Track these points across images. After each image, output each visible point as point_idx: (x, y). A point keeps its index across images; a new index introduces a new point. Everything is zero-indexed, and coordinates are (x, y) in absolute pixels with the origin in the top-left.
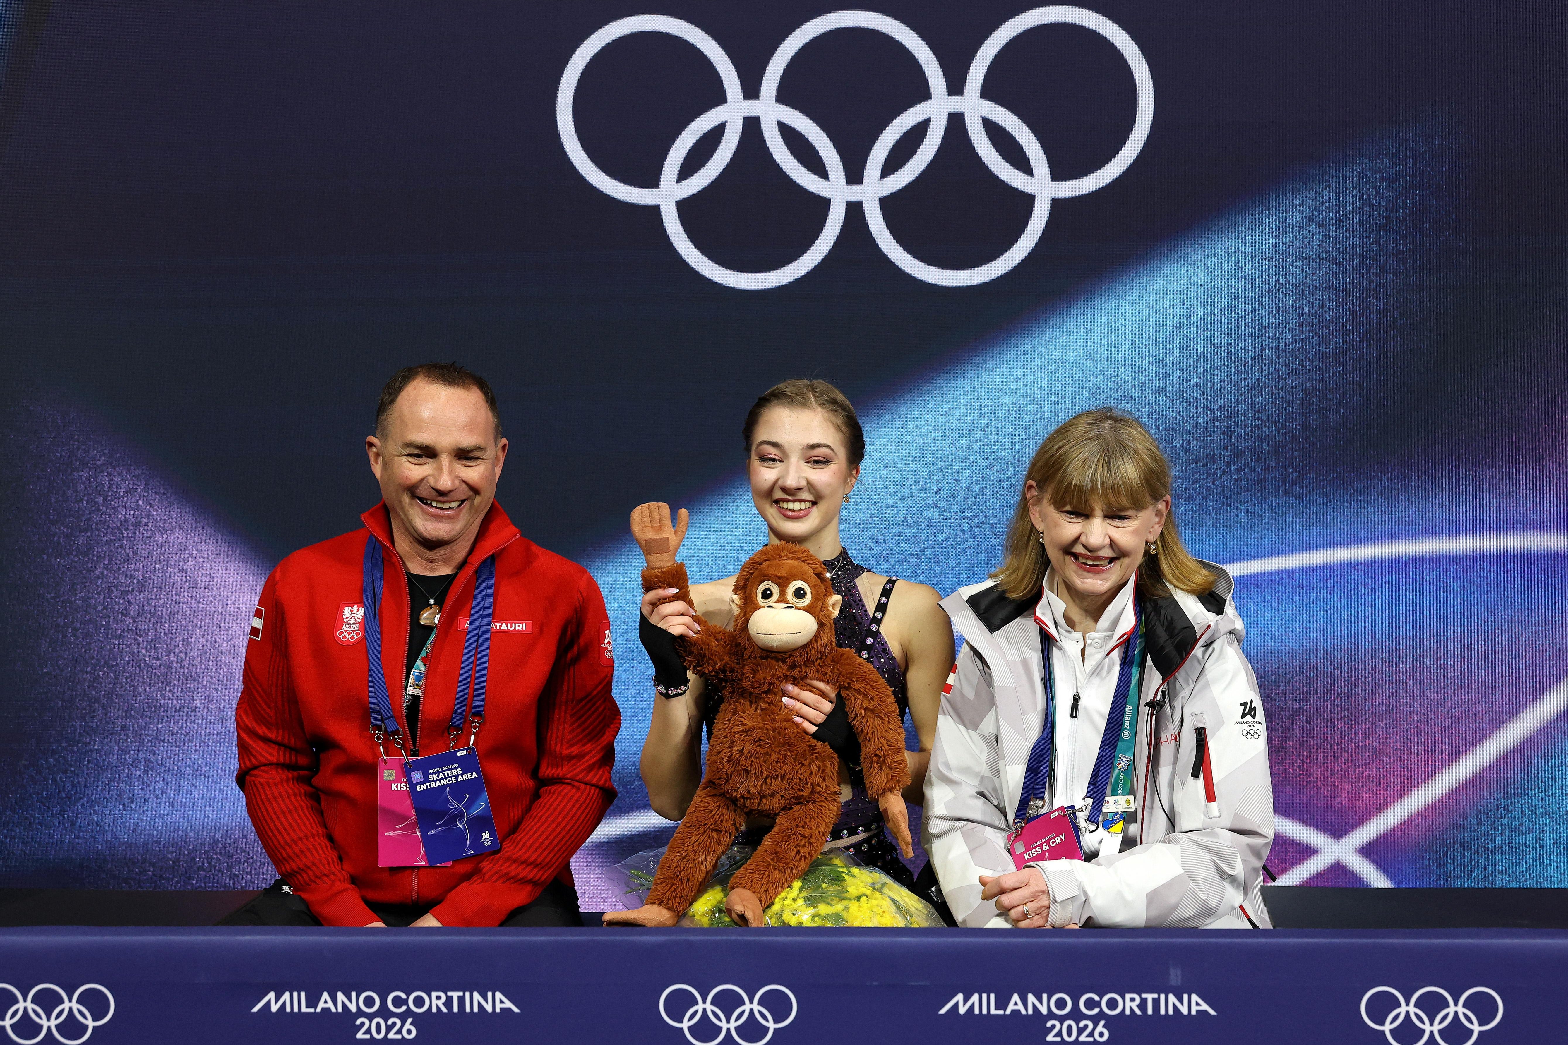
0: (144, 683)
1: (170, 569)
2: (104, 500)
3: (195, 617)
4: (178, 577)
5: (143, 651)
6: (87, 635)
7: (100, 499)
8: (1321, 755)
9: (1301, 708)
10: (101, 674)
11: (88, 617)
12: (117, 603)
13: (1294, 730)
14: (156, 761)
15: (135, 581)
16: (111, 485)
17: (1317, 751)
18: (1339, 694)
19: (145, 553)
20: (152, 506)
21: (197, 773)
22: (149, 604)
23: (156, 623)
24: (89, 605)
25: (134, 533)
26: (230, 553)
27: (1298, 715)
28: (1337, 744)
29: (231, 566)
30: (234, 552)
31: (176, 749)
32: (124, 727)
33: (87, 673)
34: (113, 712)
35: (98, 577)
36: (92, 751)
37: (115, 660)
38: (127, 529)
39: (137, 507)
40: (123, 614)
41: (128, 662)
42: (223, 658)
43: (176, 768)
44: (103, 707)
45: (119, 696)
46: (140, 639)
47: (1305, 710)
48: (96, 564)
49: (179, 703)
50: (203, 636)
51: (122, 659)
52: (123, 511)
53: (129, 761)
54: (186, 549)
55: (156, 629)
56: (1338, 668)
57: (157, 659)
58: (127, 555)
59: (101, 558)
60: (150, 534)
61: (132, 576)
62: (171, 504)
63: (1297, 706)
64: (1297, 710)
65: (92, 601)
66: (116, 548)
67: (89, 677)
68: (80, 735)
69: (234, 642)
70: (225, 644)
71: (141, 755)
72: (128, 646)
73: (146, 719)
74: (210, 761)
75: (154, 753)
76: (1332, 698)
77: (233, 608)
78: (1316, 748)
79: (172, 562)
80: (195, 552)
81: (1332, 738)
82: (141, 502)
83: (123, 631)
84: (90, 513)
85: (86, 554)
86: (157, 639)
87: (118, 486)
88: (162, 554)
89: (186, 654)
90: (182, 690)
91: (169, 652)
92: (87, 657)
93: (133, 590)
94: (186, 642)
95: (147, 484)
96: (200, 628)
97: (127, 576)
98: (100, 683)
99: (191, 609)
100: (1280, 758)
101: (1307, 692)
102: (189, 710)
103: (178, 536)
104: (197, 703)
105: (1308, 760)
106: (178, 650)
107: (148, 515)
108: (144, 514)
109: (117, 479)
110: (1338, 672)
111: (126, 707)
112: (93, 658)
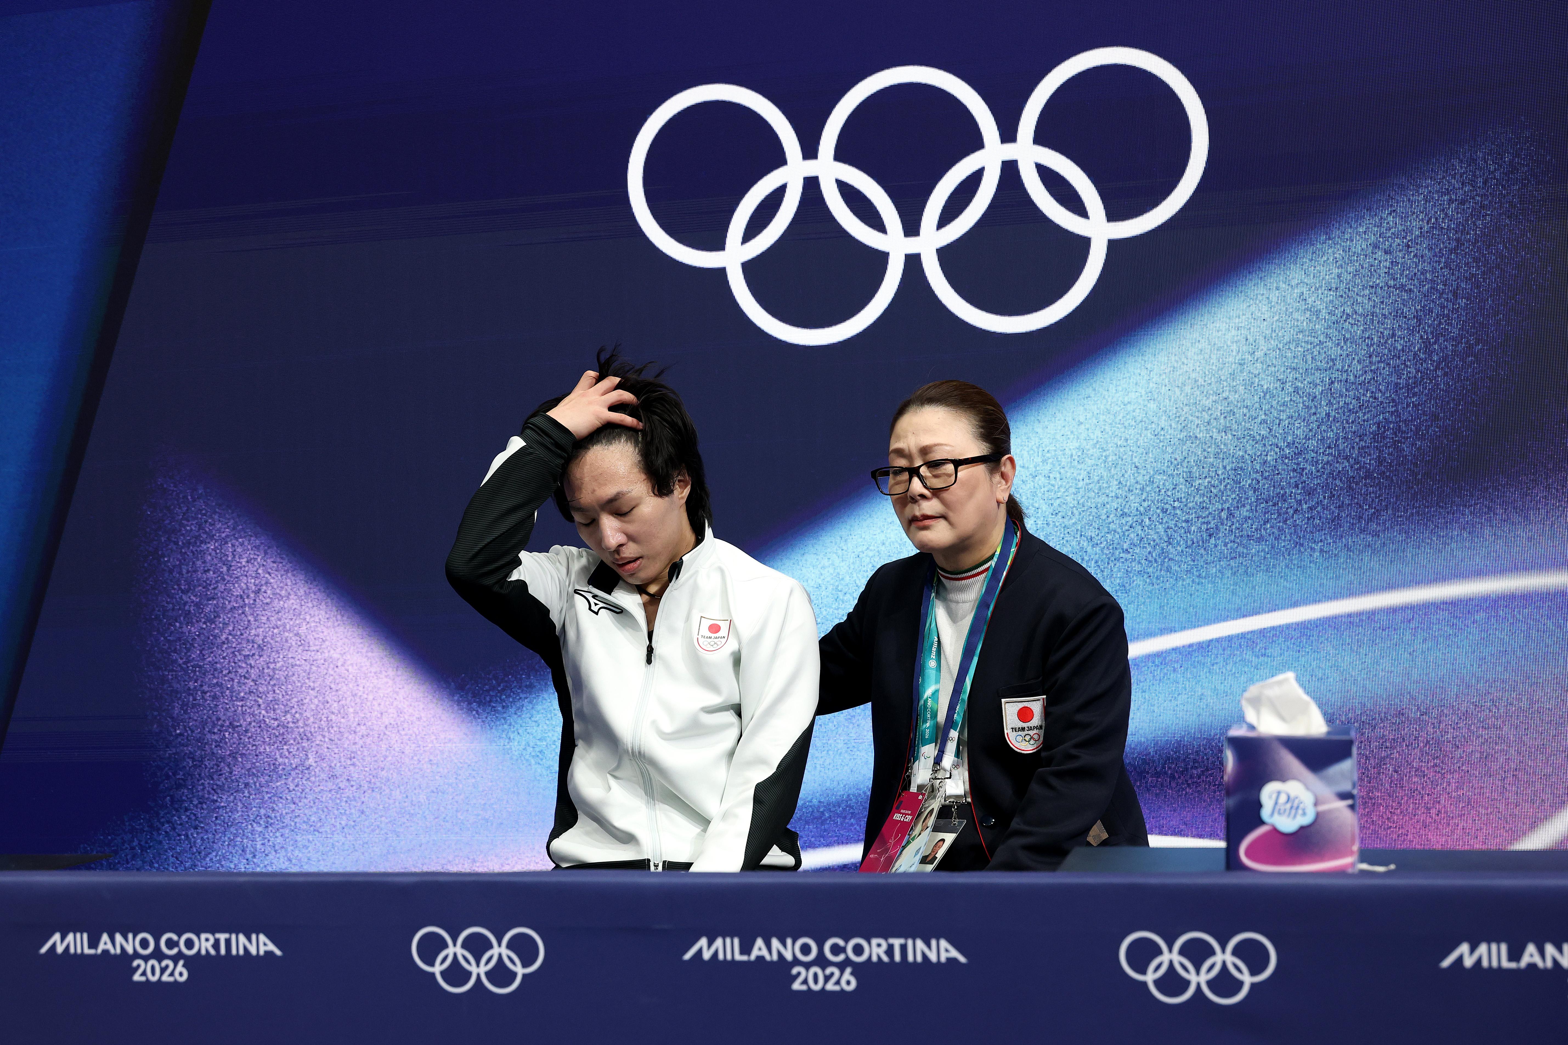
0: (264, 742)
1: (287, 634)
2: (228, 570)
3: (309, 678)
4: (293, 641)
5: (263, 712)
6: (215, 697)
7: (225, 569)
8: (1411, 806)
9: (1388, 756)
10: (227, 734)
11: (215, 681)
12: (240, 667)
13: (1381, 780)
14: (275, 817)
15: (256, 646)
16: (234, 556)
17: (1407, 801)
18: (1428, 742)
19: (264, 619)
20: (269, 573)
21: (312, 829)
22: (268, 667)
23: (275, 685)
24: (215, 670)
25: (255, 600)
26: (339, 617)
27: (1385, 764)
28: (1428, 795)
29: (341, 629)
30: (343, 616)
31: (293, 806)
32: (247, 785)
33: (214, 733)
34: (237, 771)
35: (223, 643)
36: (219, 808)
37: (239, 721)
38: (248, 597)
39: (257, 576)
40: (245, 677)
41: (250, 723)
42: (333, 717)
43: (293, 824)
44: (229, 765)
45: (242, 755)
46: (260, 701)
47: (1392, 759)
48: (222, 630)
49: (295, 762)
50: (316, 697)
51: (245, 720)
52: (244, 580)
53: (252, 817)
54: (300, 614)
55: (274, 691)
56: (1425, 713)
57: (276, 719)
58: (249, 621)
59: (226, 624)
60: (268, 600)
61: (253, 642)
62: (287, 571)
63: (1383, 754)
64: (1384, 758)
65: (218, 666)
66: (239, 615)
67: (216, 737)
68: (209, 793)
69: (343, 702)
70: (335, 705)
71: (263, 811)
72: (250, 708)
73: (267, 778)
74: (323, 817)
75: (273, 810)
76: (1421, 744)
77: (341, 670)
78: (1406, 798)
79: (288, 627)
80: (308, 617)
81: (1423, 788)
82: (260, 571)
83: (245, 693)
84: (217, 582)
85: (212, 621)
86: (275, 701)
87: (240, 557)
88: (280, 620)
89: (301, 714)
90: (298, 749)
91: (286, 712)
92: (214, 718)
93: (254, 655)
94: (300, 703)
95: (266, 553)
96: (313, 689)
97: (248, 641)
98: (226, 743)
99: (305, 671)
100: (1367, 810)
101: (1393, 739)
102: (304, 769)
103: (293, 602)
104: (311, 761)
105: (1398, 811)
106: (293, 711)
107: (267, 583)
108: (263, 582)
109: (239, 550)
110: (1425, 718)
111: (248, 766)
112: (219, 719)
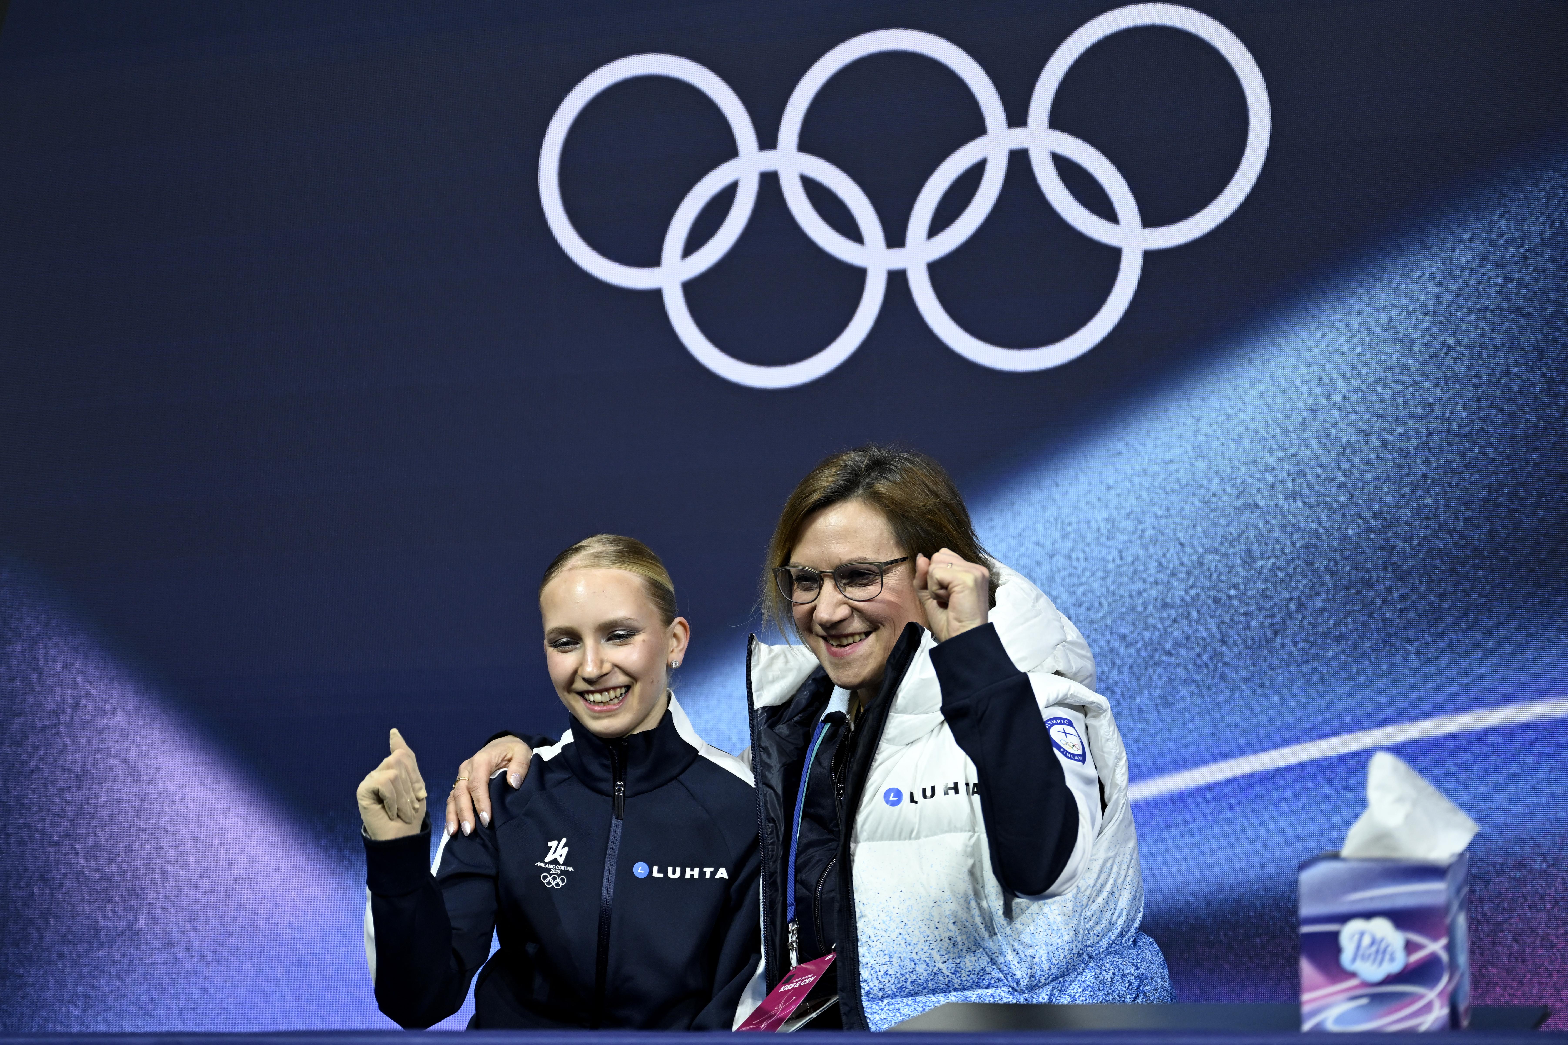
0: (83, 900)
1: (111, 761)
2: (40, 678)
3: (139, 817)
4: (120, 770)
5: (82, 861)
6: (21, 842)
7: (35, 677)
8: (1536, 986)
9: (1505, 921)
10: (36, 890)
11: (21, 821)
12: (53, 803)
13: (1497, 952)
14: (96, 996)
15: (73, 776)
16: (46, 660)
17: (1531, 980)
18: (1557, 903)
19: (83, 741)
20: (91, 683)
21: (142, 1012)
22: (88, 803)
23: (96, 826)
24: (23, 806)
25: (72, 717)
26: (177, 738)
27: (1502, 931)
28: (1558, 971)
29: (179, 755)
30: (181, 737)
31: (118, 983)
32: (61, 955)
33: (20, 889)
34: (49, 936)
35: (32, 772)
36: (25, 984)
37: (51, 872)
38: (64, 712)
39: (75, 686)
40: (59, 816)
41: (65, 876)
42: (169, 868)
43: (117, 1005)
44: (38, 929)
45: (56, 917)
46: (78, 847)
47: (1511, 924)
48: (31, 756)
49: (121, 925)
50: (148, 841)
51: (58, 871)
52: (59, 690)
53: (67, 997)
54: (128, 735)
55: (95, 835)
56: (1553, 865)
57: (97, 870)
58: (65, 745)
59: (36, 748)
60: (88, 717)
61: (70, 770)
62: (112, 680)
63: (1500, 918)
64: (1500, 924)
65: (26, 802)
66: (53, 735)
67: (22, 893)
68: (13, 965)
69: (182, 849)
70: (172, 852)
71: (80, 989)
72: (66, 855)
73: (86, 946)
74: (156, 997)
75: (93, 987)
76: (1548, 906)
77: (180, 807)
78: (1529, 976)
79: (113, 751)
80: (138, 739)
81: (1551, 963)
82: (79, 679)
83: (60, 837)
84: (25, 694)
85: (19, 744)
86: (97, 846)
87: (55, 661)
88: (102, 741)
89: (129, 864)
90: (125, 909)
91: (110, 862)
92: (20, 869)
93: (70, 787)
94: (129, 849)
95: (86, 656)
96: (144, 831)
97: (63, 769)
98: (35, 901)
99: (134, 808)
100: (1480, 991)
101: (1512, 899)
102: (132, 934)
103: (119, 719)
104: (142, 924)
105: (1519, 993)
106: (119, 859)
107: (88, 694)
108: (83, 692)
109: (53, 652)
110: (1553, 871)
111: (63, 930)
112: (26, 869)
